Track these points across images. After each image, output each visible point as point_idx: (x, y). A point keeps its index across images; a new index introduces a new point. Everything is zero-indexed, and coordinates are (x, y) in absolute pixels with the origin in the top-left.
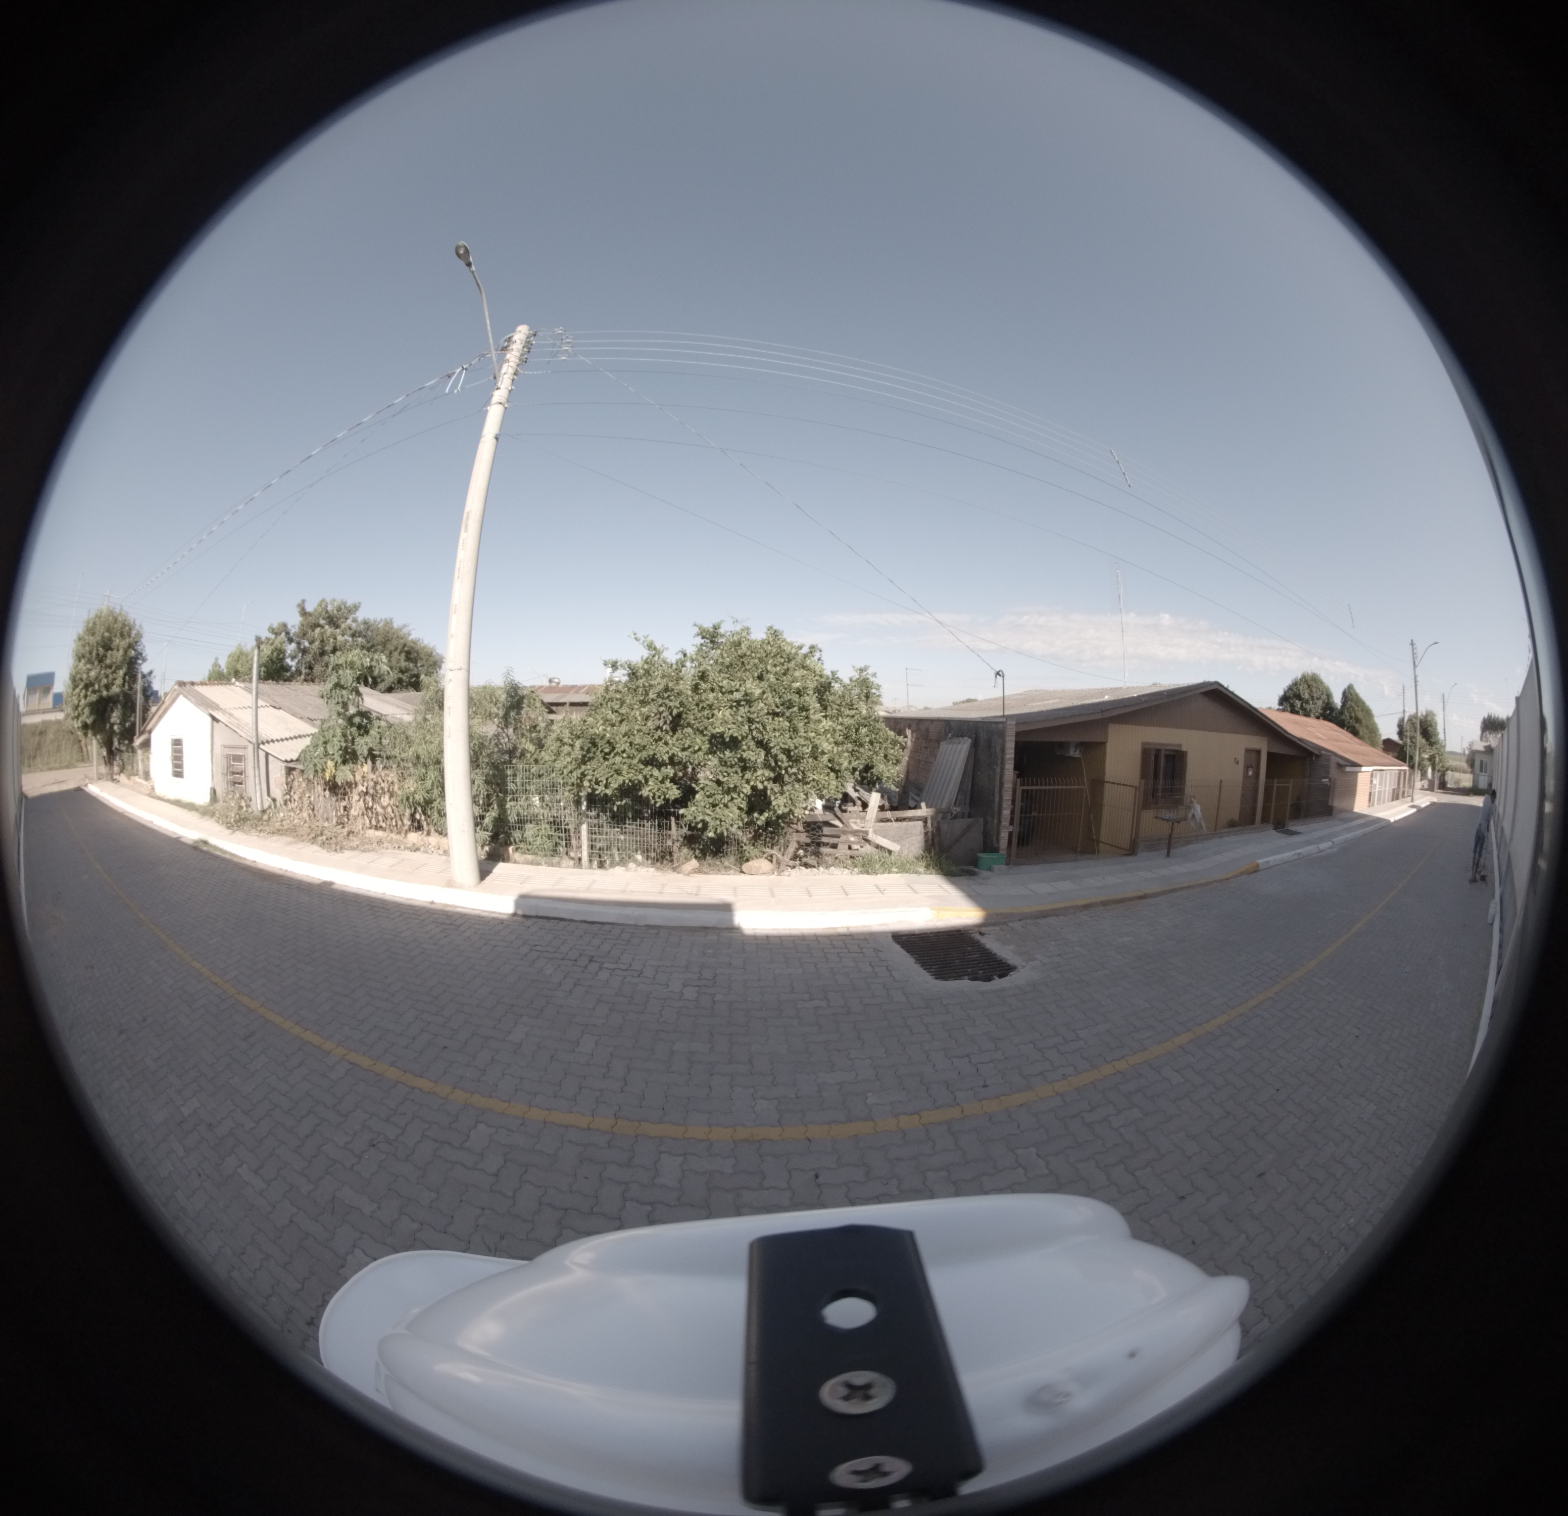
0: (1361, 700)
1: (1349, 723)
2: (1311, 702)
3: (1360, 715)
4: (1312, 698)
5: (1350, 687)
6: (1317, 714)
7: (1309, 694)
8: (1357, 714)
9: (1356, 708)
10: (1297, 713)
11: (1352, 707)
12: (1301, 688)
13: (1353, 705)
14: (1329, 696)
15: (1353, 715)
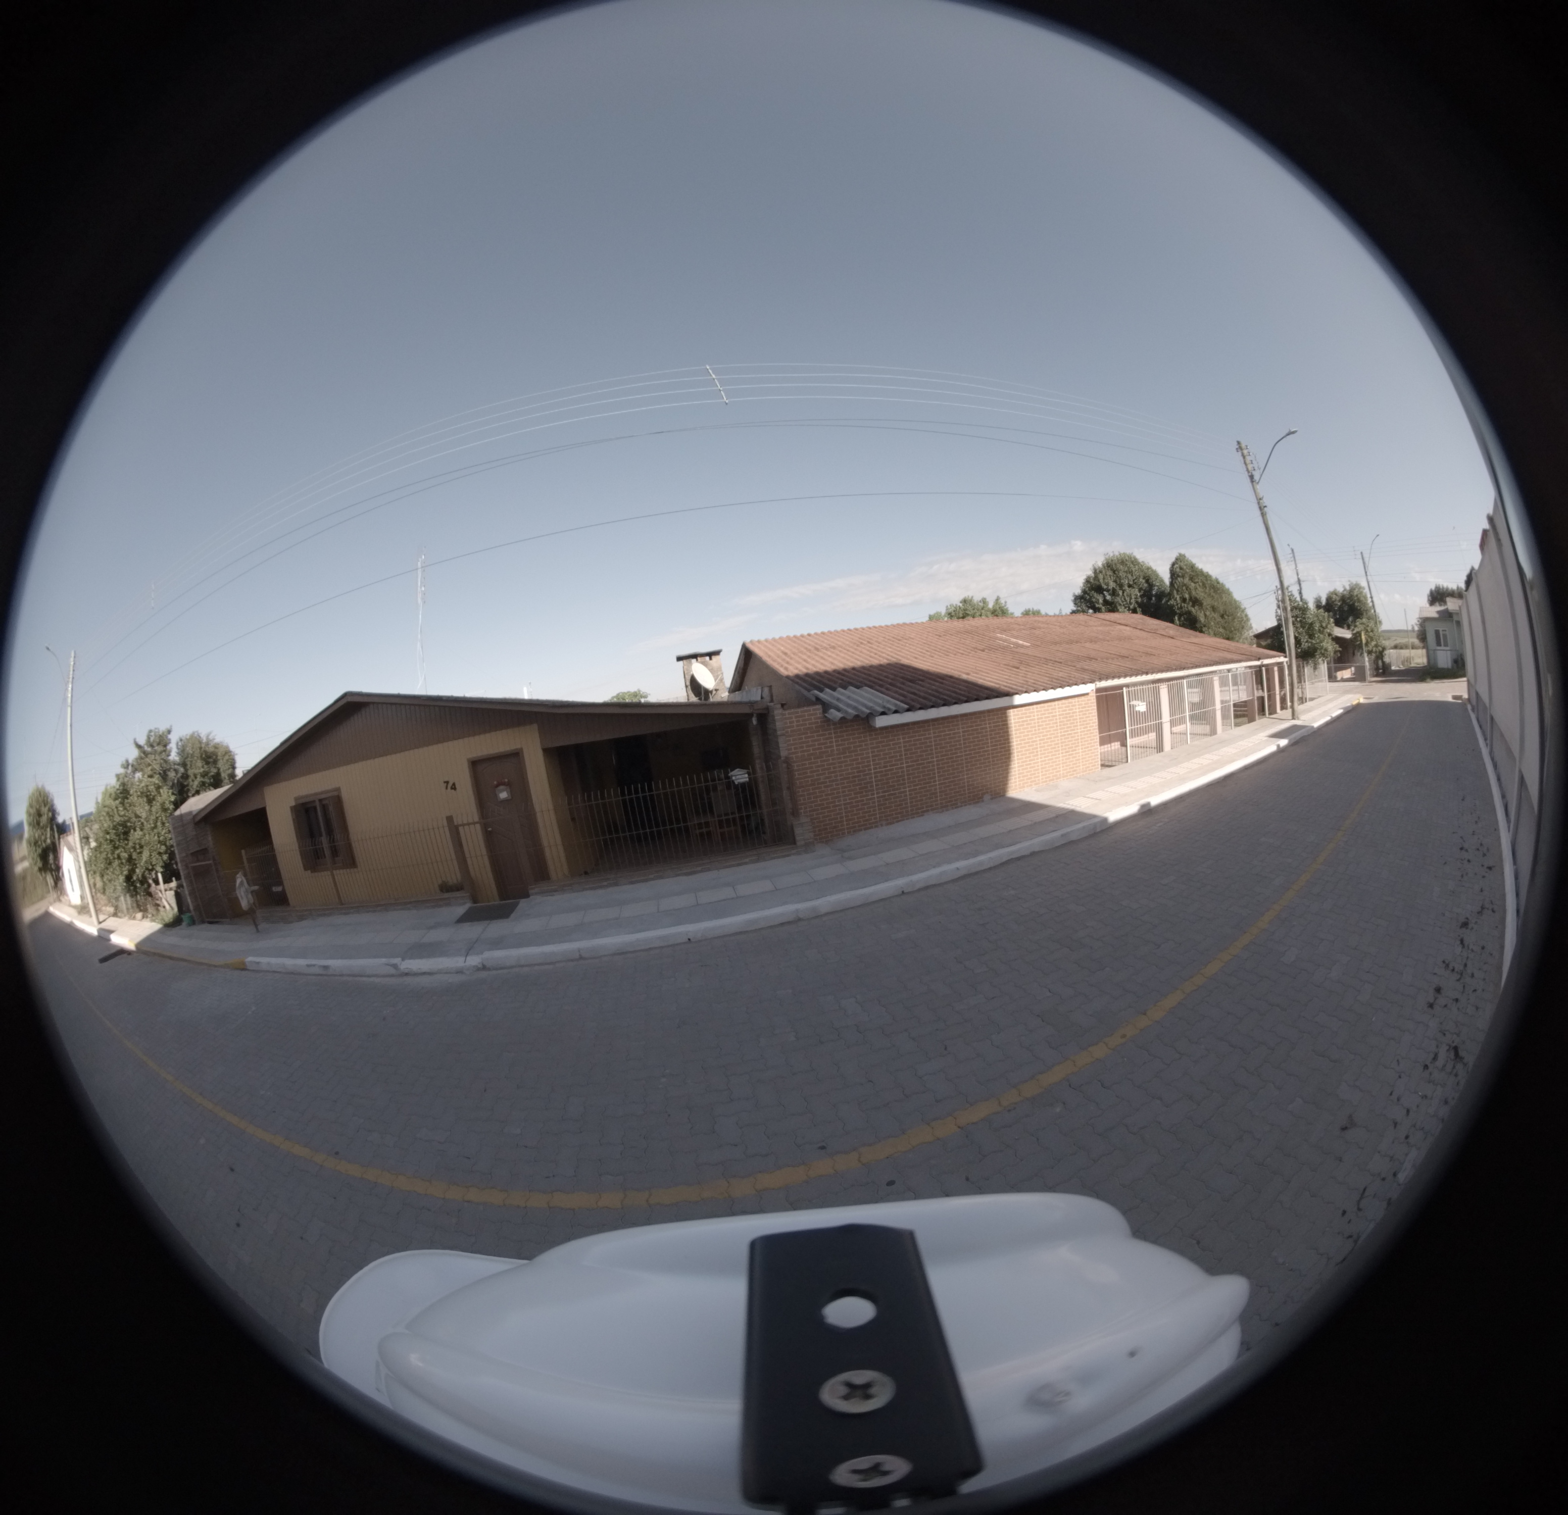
0: (1201, 571)
1: (1181, 608)
2: (1121, 593)
3: (1200, 594)
4: (1121, 586)
5: (1180, 559)
6: (1132, 607)
7: (1115, 581)
8: (1194, 593)
9: (1193, 584)
10: (1097, 610)
11: (1185, 585)
12: (1101, 576)
13: (1186, 580)
14: (1149, 578)
15: (1187, 596)
